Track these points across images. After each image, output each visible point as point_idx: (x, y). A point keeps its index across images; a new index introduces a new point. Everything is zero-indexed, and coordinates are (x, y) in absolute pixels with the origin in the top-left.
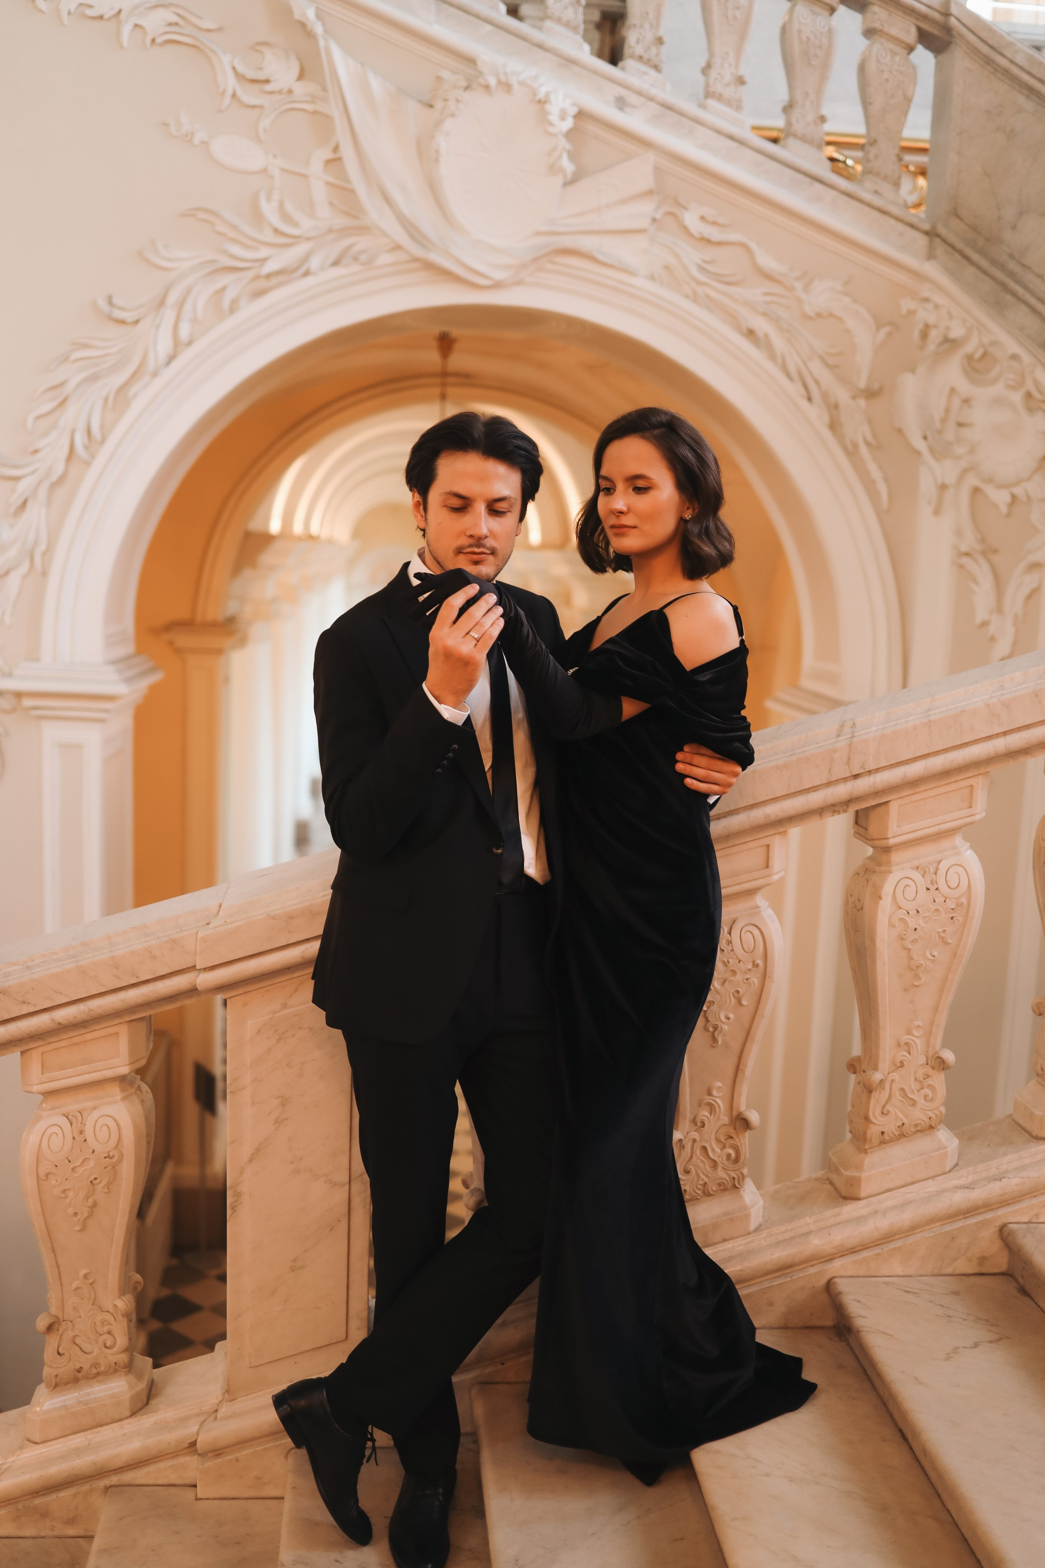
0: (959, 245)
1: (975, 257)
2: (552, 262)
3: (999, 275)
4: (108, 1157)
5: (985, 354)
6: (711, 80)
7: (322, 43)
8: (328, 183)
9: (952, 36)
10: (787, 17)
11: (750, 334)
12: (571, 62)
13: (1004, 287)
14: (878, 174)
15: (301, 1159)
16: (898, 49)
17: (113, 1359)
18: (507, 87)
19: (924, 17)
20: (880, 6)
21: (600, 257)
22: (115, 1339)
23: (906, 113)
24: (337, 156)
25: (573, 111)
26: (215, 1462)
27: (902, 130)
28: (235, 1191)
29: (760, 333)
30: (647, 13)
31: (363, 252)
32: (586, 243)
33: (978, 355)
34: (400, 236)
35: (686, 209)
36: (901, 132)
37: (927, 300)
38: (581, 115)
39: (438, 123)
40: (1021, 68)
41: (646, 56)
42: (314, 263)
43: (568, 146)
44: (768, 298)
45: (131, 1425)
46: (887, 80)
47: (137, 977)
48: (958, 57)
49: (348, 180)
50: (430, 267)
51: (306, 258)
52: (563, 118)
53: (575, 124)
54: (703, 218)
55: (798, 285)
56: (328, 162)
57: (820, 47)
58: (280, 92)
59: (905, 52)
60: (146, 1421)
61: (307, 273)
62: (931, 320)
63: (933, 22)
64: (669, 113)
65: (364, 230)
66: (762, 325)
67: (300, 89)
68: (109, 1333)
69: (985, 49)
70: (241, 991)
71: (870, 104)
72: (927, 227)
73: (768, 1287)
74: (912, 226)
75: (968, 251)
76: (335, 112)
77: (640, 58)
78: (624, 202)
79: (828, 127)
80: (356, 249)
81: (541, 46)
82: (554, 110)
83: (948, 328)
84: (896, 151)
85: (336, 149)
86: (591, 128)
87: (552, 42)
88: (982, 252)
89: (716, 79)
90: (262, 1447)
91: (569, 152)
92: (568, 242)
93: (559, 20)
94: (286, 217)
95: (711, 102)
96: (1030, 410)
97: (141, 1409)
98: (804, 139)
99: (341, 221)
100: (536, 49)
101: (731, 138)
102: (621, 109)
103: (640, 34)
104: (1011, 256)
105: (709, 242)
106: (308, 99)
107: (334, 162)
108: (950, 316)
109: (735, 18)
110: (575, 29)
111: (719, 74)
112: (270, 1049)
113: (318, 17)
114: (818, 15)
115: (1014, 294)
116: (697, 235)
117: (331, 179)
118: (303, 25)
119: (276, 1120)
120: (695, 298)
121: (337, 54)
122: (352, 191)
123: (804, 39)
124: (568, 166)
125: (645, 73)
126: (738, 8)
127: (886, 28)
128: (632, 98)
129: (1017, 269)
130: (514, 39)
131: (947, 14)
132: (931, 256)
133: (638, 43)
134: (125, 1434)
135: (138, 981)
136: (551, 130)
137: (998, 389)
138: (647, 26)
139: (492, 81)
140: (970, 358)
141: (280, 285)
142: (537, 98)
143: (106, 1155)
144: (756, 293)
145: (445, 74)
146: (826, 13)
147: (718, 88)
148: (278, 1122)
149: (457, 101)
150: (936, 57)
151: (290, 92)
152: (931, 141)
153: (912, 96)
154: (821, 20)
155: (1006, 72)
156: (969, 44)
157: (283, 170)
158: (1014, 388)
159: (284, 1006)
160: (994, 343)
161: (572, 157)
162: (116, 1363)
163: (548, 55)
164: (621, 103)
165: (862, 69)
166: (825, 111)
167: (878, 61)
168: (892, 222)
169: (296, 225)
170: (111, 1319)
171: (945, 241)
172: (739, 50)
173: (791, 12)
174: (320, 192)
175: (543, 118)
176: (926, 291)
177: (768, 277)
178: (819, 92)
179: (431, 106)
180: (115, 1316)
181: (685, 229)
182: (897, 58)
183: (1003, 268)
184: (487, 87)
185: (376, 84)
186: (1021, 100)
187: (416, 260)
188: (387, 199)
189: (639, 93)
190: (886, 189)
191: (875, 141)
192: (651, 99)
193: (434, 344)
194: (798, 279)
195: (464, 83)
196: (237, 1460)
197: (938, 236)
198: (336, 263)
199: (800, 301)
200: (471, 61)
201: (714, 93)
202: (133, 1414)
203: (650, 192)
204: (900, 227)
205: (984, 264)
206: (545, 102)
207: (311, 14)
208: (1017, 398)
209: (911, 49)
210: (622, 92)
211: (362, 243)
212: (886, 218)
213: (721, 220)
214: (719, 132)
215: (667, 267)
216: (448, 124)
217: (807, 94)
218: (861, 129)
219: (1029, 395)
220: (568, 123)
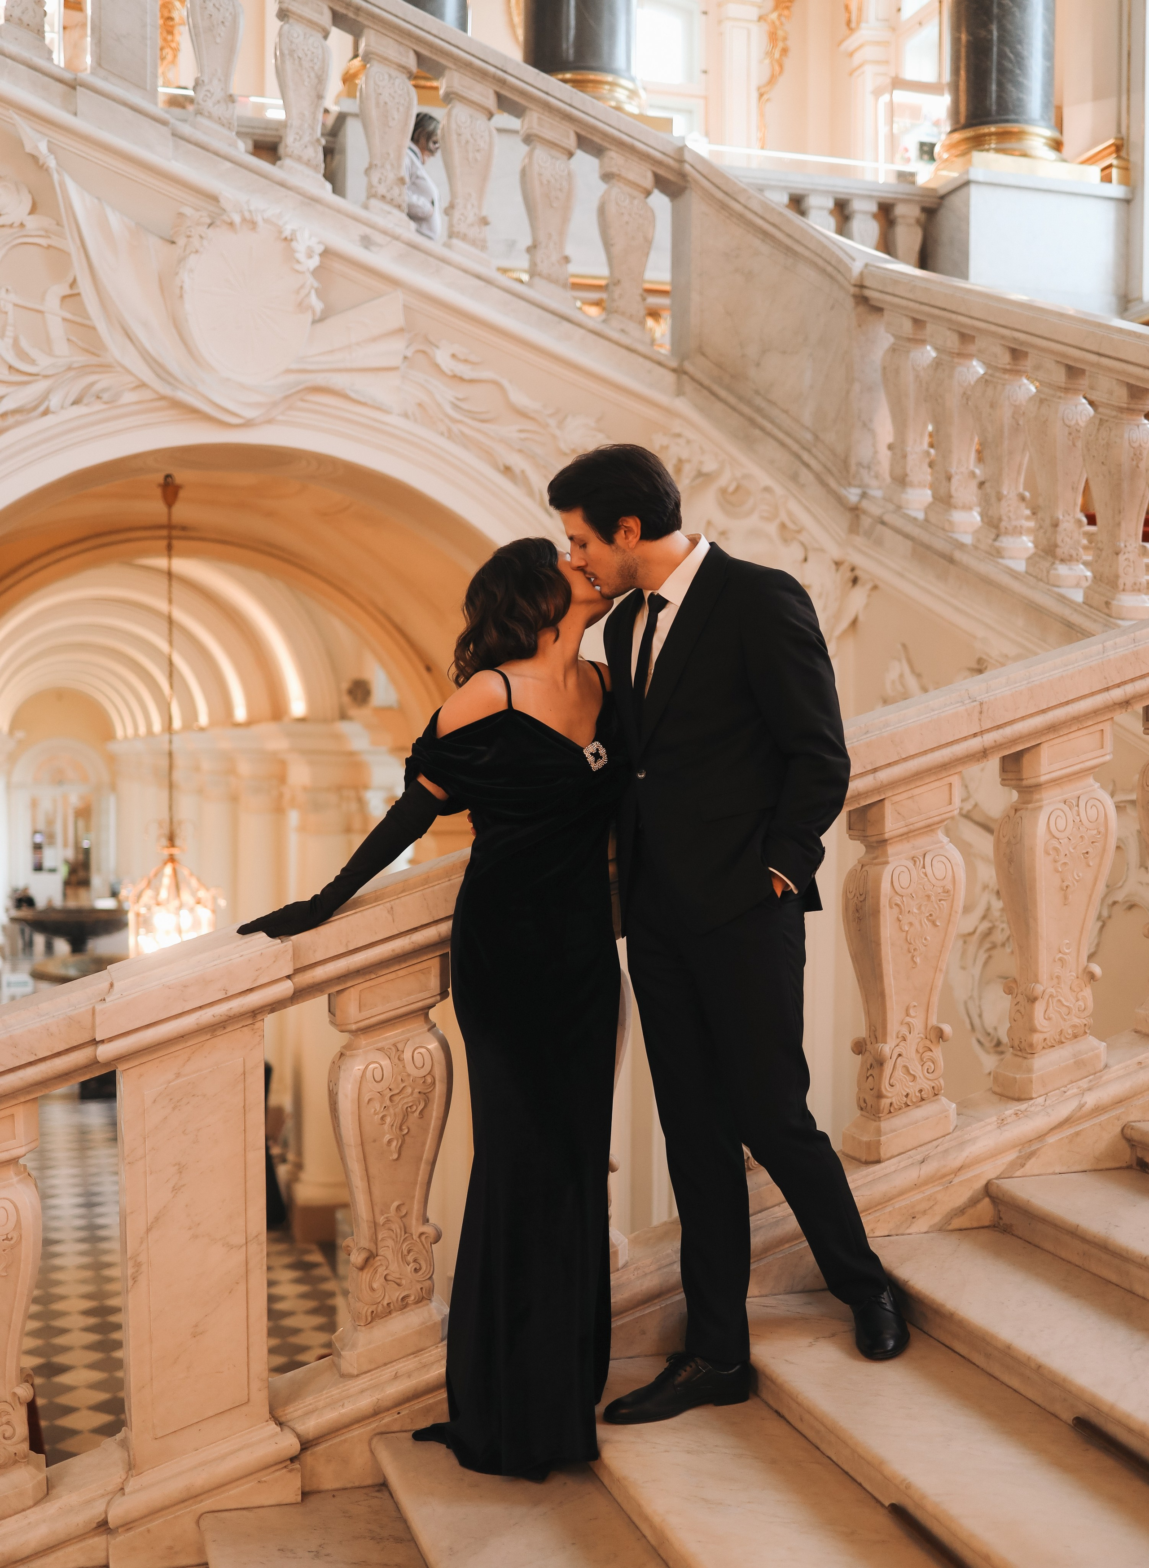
0: (707, 382)
1: (723, 393)
2: (303, 400)
3: (746, 410)
4: (7, 1239)
5: (738, 488)
6: (455, 221)
7: (56, 177)
8: (64, 320)
9: (687, 181)
10: (527, 161)
11: (507, 470)
12: (315, 200)
13: (752, 422)
14: (623, 314)
15: (199, 1224)
16: (636, 193)
17: (12, 1449)
18: (253, 225)
19: (659, 163)
20: (617, 152)
21: (353, 395)
22: (14, 1430)
23: (647, 254)
24: (75, 291)
25: (320, 249)
26: (126, 1535)
27: (644, 272)
28: (135, 1261)
29: (517, 470)
30: (388, 154)
31: (104, 390)
32: (338, 381)
33: (731, 489)
34: (146, 374)
35: (437, 347)
36: (642, 273)
37: (679, 435)
38: (327, 253)
39: (182, 260)
40: (756, 214)
41: (389, 196)
42: (54, 401)
43: (316, 284)
44: (523, 435)
45: (34, 1515)
46: (627, 223)
47: (36, 1055)
48: (695, 203)
49: (88, 318)
50: (177, 405)
51: (45, 396)
52: (310, 256)
53: (321, 262)
54: (454, 356)
55: (552, 422)
56: (64, 298)
57: (561, 190)
58: (11, 226)
59: (642, 196)
60: (51, 1508)
61: (46, 413)
62: (685, 455)
63: (668, 167)
64: (415, 252)
65: (105, 368)
66: (518, 462)
67: (32, 223)
68: (8, 1423)
69: (720, 195)
70: (136, 1063)
71: (612, 245)
72: (674, 364)
73: (640, 1316)
74: (660, 364)
75: (716, 388)
76: (72, 247)
77: (383, 197)
78: (375, 339)
79: (572, 268)
80: (98, 387)
81: (282, 184)
82: (300, 247)
83: (701, 463)
84: (640, 291)
85: (73, 284)
86: (338, 266)
87: (294, 180)
88: (729, 389)
89: (460, 219)
90: (173, 1516)
91: (317, 290)
92: (320, 380)
93: (299, 159)
94: (22, 354)
95: (455, 241)
96: (785, 541)
97: (42, 1499)
98: (550, 279)
99: (81, 359)
100: (278, 187)
101: (479, 277)
102: (366, 247)
103: (382, 174)
104: (757, 392)
105: (462, 379)
106: (42, 233)
107: (72, 297)
108: (703, 452)
109: (476, 160)
110: (316, 168)
111: (462, 214)
112: (166, 1118)
113: (50, 150)
114: (557, 159)
115: (762, 429)
116: (450, 373)
117: (68, 316)
118: (34, 158)
119: (174, 1187)
120: (450, 435)
121: (72, 187)
122: (94, 328)
123: (545, 182)
124: (318, 305)
125: (389, 213)
126: (478, 151)
127: (624, 173)
128: (378, 237)
129: (763, 404)
130: (256, 177)
131: (681, 161)
132: (680, 392)
133: (380, 183)
134: (29, 1523)
135: (37, 1058)
136: (298, 267)
137: (754, 521)
138: (388, 167)
139: (237, 219)
140: (723, 491)
141: (18, 424)
142: (283, 236)
143: (5, 1237)
144: (511, 430)
145: (188, 211)
146: (565, 157)
147: (462, 228)
148: (175, 1189)
149: (201, 237)
150: (672, 201)
151: (22, 225)
152: (673, 282)
153: (653, 238)
154: (560, 164)
155: (741, 217)
156: (703, 189)
157: (15, 305)
158: (768, 519)
159: (178, 1075)
160: (746, 476)
161: (320, 294)
162: (15, 1453)
163: (290, 193)
164: (366, 242)
165: (602, 211)
166: (569, 251)
167: (617, 204)
168: (641, 360)
169: (33, 362)
170: (10, 1409)
171: (693, 379)
172: (481, 191)
173: (530, 155)
174: (57, 329)
175: (290, 255)
176: (677, 426)
177: (522, 414)
178: (562, 232)
179: (173, 243)
180: (13, 1405)
181: (437, 367)
182: (636, 202)
183: (749, 403)
184: (231, 224)
185: (114, 220)
186: (757, 243)
187: (163, 398)
188: (129, 336)
189: (385, 232)
190: (632, 328)
191: (619, 281)
192: (397, 238)
193: (158, 492)
194: (551, 416)
195: (208, 221)
196: (149, 1531)
197: (685, 373)
198: (76, 402)
199: (554, 437)
200: (214, 198)
201: (458, 233)
202: (36, 1503)
203: (401, 330)
204: (648, 364)
205: (732, 400)
206: (292, 240)
207: (43, 147)
208: (772, 528)
209: (648, 193)
210: (368, 231)
211: (104, 381)
212: (634, 356)
213: (473, 358)
214: (465, 271)
215: (420, 405)
216: (192, 260)
217: (550, 236)
218: (604, 271)
219: (783, 526)
220: (315, 262)
